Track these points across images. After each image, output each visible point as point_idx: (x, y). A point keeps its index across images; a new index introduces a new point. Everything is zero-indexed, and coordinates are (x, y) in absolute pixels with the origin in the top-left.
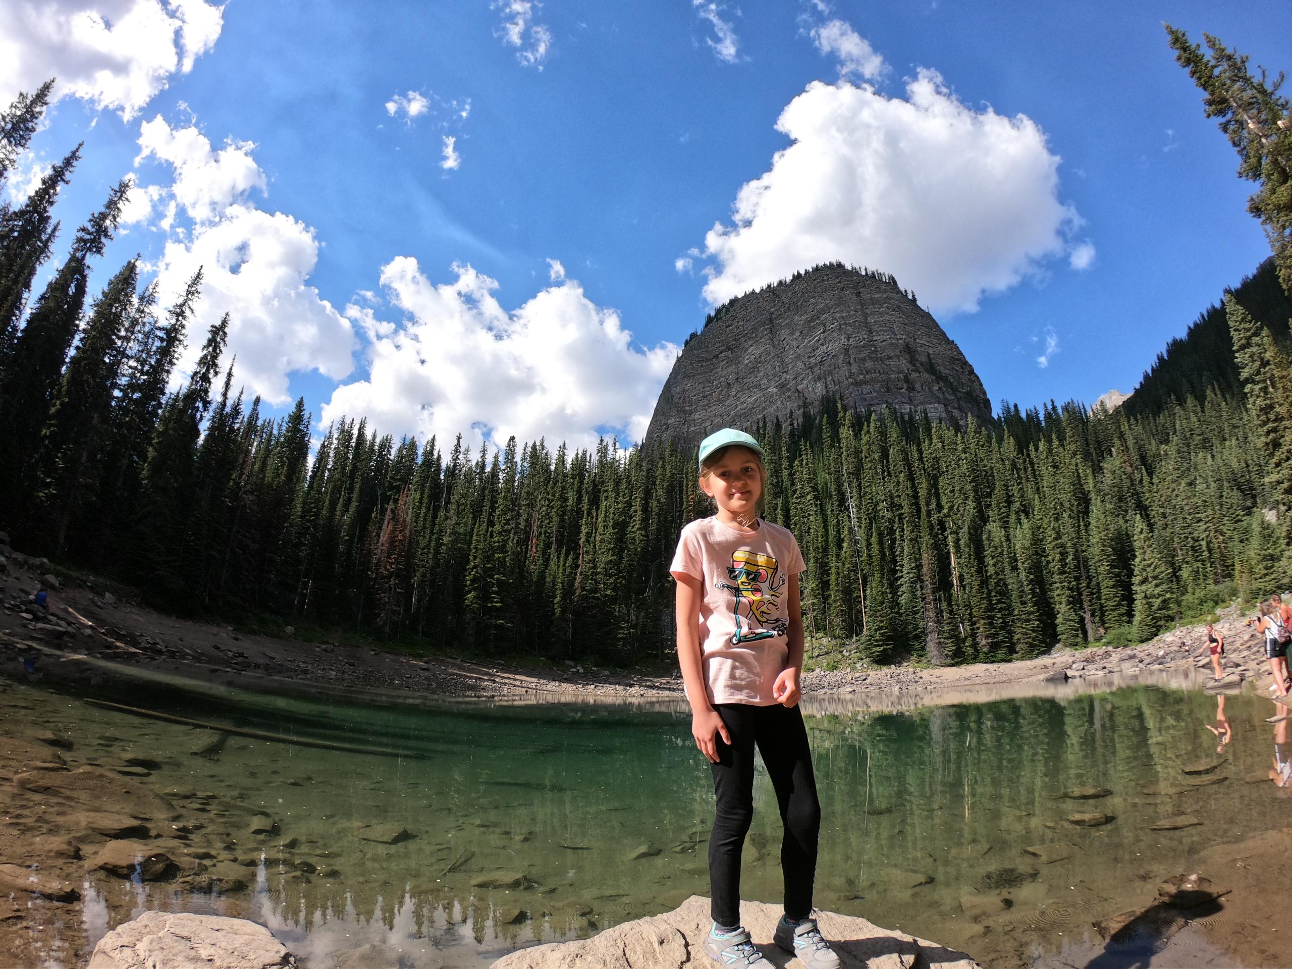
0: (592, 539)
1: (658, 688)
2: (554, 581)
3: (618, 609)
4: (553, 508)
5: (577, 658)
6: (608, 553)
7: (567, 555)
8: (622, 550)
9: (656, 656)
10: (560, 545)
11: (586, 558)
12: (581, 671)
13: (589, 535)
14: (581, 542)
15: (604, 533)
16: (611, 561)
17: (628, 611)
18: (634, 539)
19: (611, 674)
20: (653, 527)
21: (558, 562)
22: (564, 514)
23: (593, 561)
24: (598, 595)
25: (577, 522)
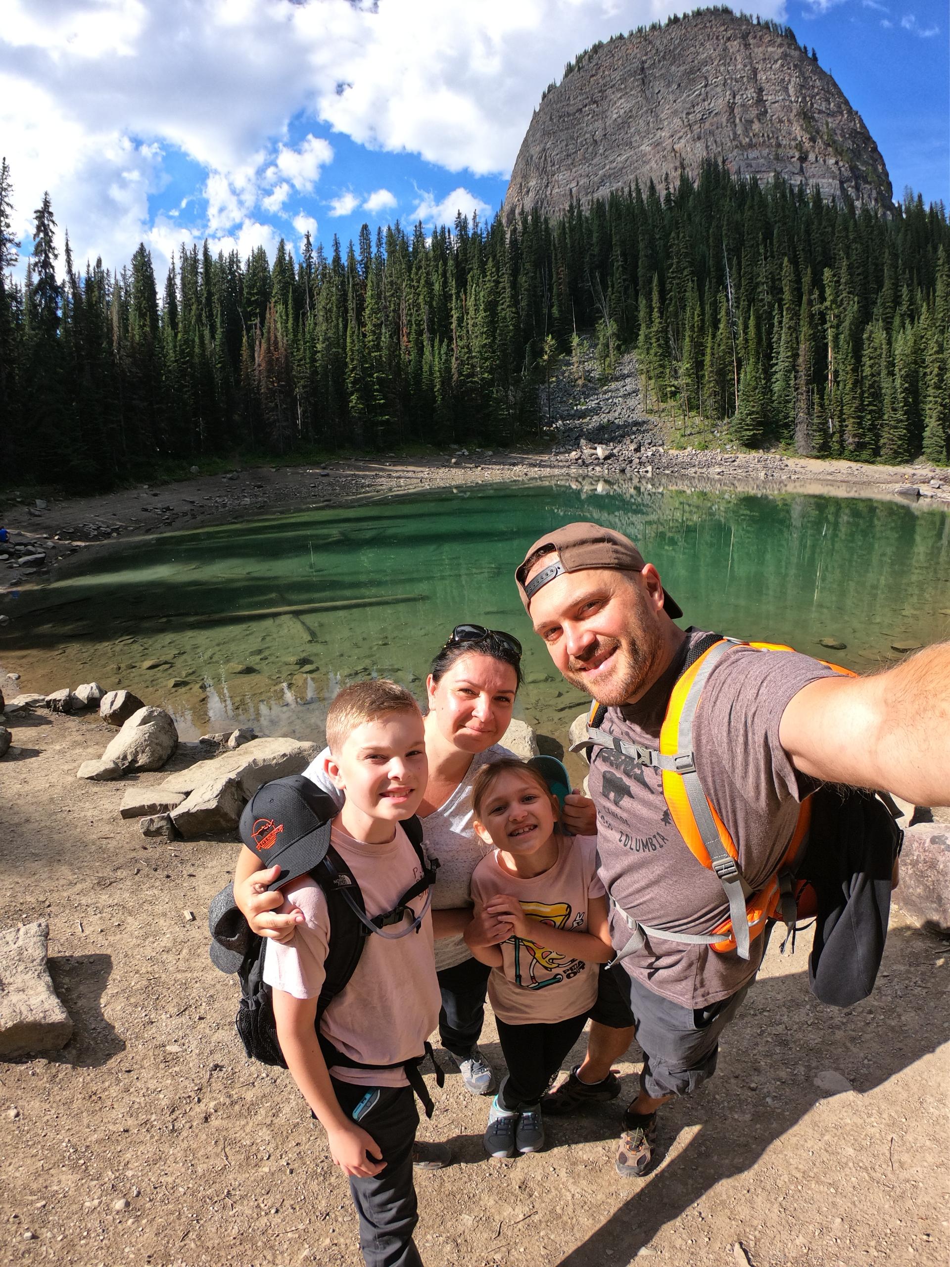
0: (465, 324)
1: (540, 466)
2: (431, 368)
3: (496, 393)
4: (419, 295)
5: (461, 442)
6: (482, 337)
7: (441, 342)
8: (495, 329)
9: (535, 434)
10: (432, 331)
11: (461, 344)
12: (466, 453)
13: (460, 320)
14: (453, 326)
15: (476, 318)
16: (485, 344)
17: (506, 392)
18: (505, 318)
19: (495, 454)
20: (523, 304)
21: (433, 350)
22: (432, 298)
23: (468, 347)
24: (476, 379)
25: (446, 306)
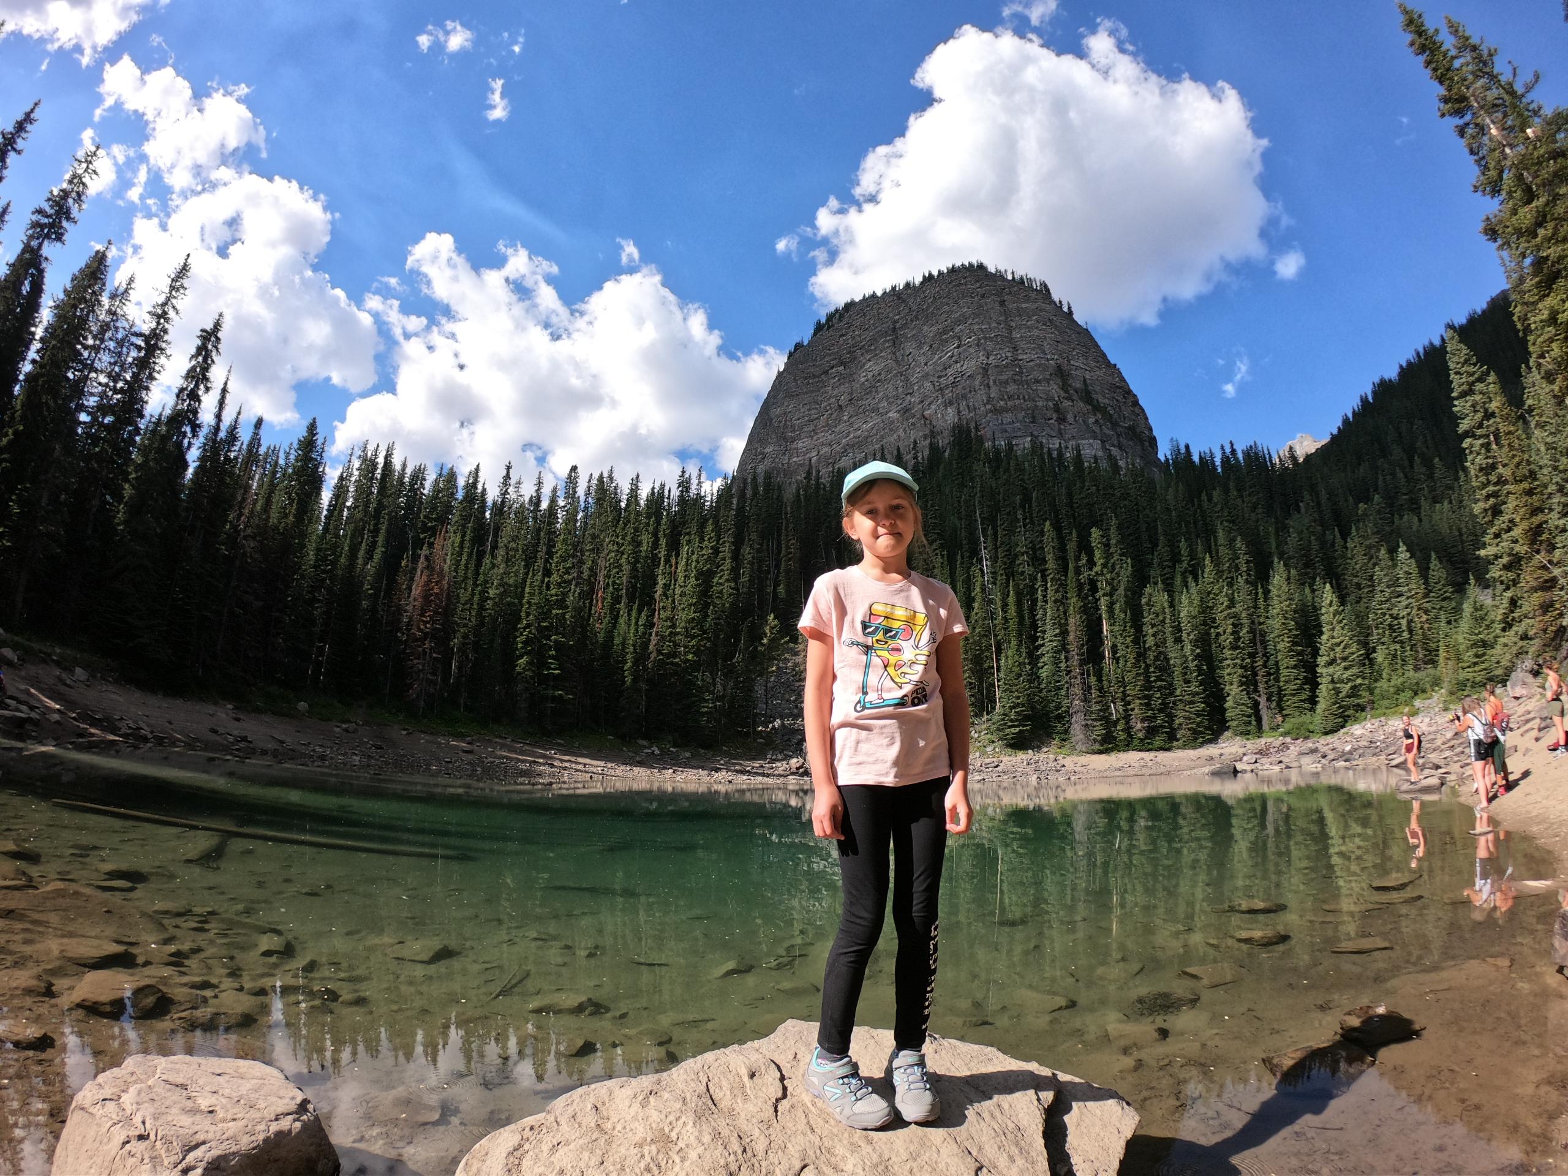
0: (671, 592)
1: (749, 773)
2: (623, 643)
3: (702, 678)
4: (623, 554)
5: (652, 737)
6: (690, 609)
7: (640, 611)
8: (706, 606)
9: (747, 734)
10: (631, 599)
11: (663, 615)
12: (657, 752)
13: (666, 587)
14: (657, 596)
15: (686, 586)
16: (693, 619)
17: (714, 680)
18: (721, 592)
19: (693, 756)
20: (745, 579)
21: (629, 620)
22: (637, 561)
23: (671, 619)
24: (677, 660)
25: (653, 571)
